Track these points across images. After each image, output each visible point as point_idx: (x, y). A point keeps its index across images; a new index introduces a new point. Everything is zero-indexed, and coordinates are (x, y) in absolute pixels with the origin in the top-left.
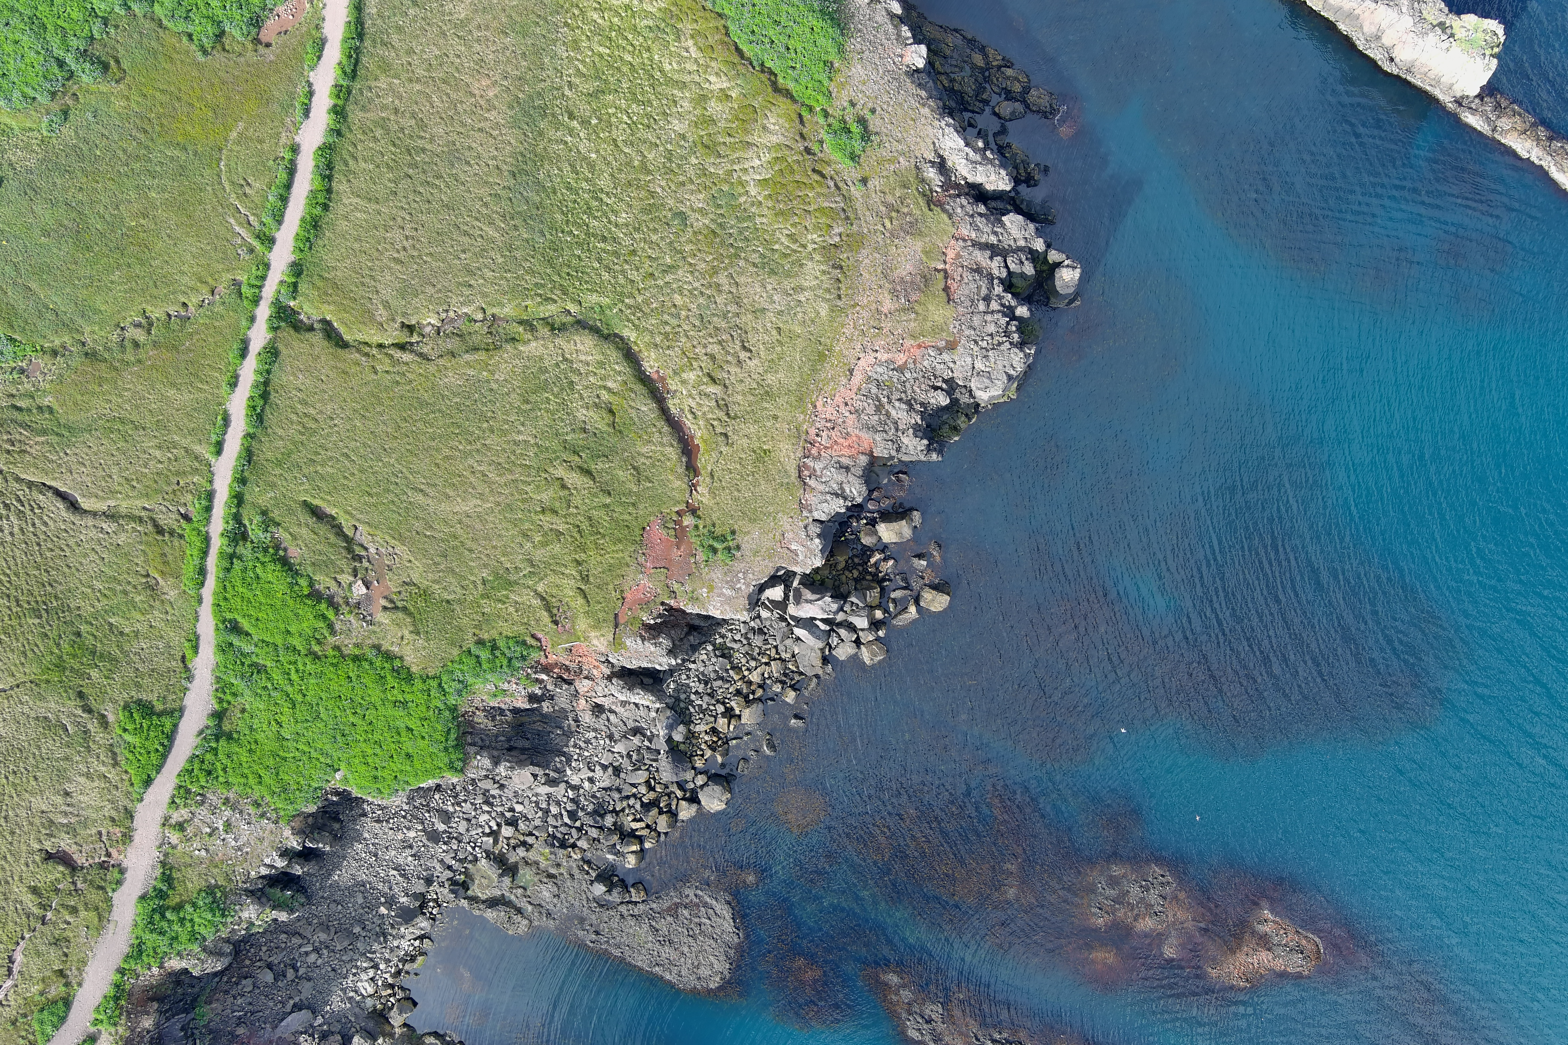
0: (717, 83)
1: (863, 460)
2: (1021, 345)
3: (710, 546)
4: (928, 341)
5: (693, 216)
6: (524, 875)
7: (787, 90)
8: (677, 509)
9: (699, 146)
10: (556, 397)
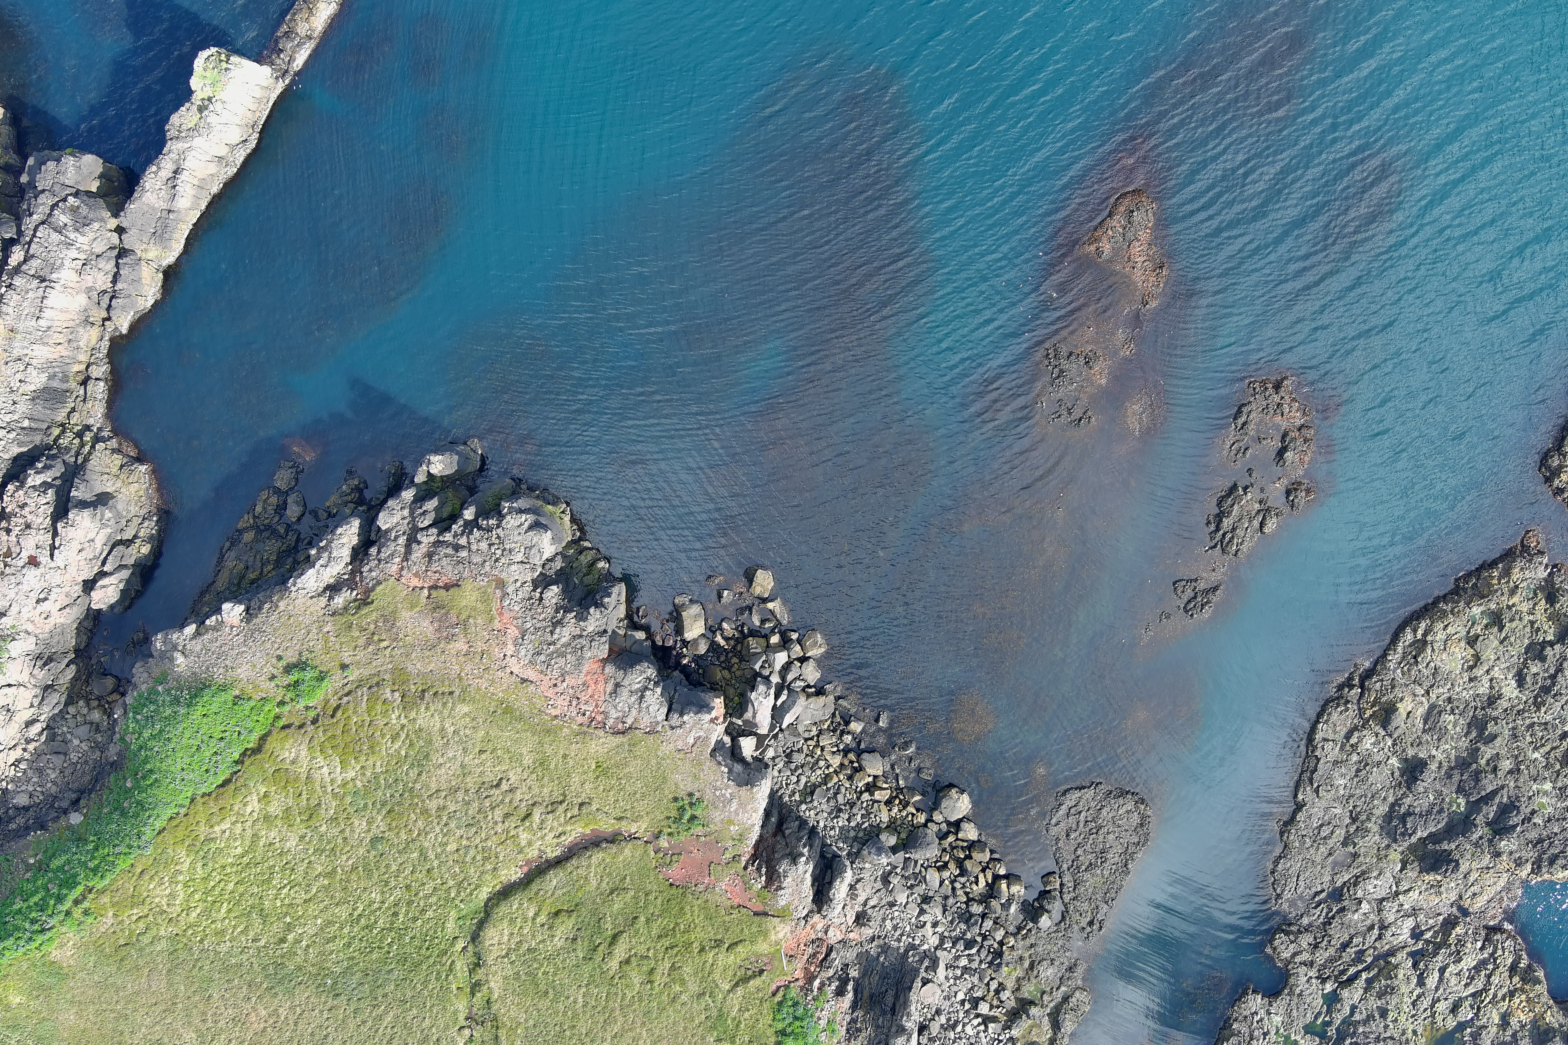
0: (254, 805)
1: (610, 669)
2: (501, 516)
3: (689, 821)
4: (495, 605)
5: (374, 831)
6: (1030, 992)
7: (260, 739)
8: (653, 853)
9: (310, 823)
10: (542, 965)
